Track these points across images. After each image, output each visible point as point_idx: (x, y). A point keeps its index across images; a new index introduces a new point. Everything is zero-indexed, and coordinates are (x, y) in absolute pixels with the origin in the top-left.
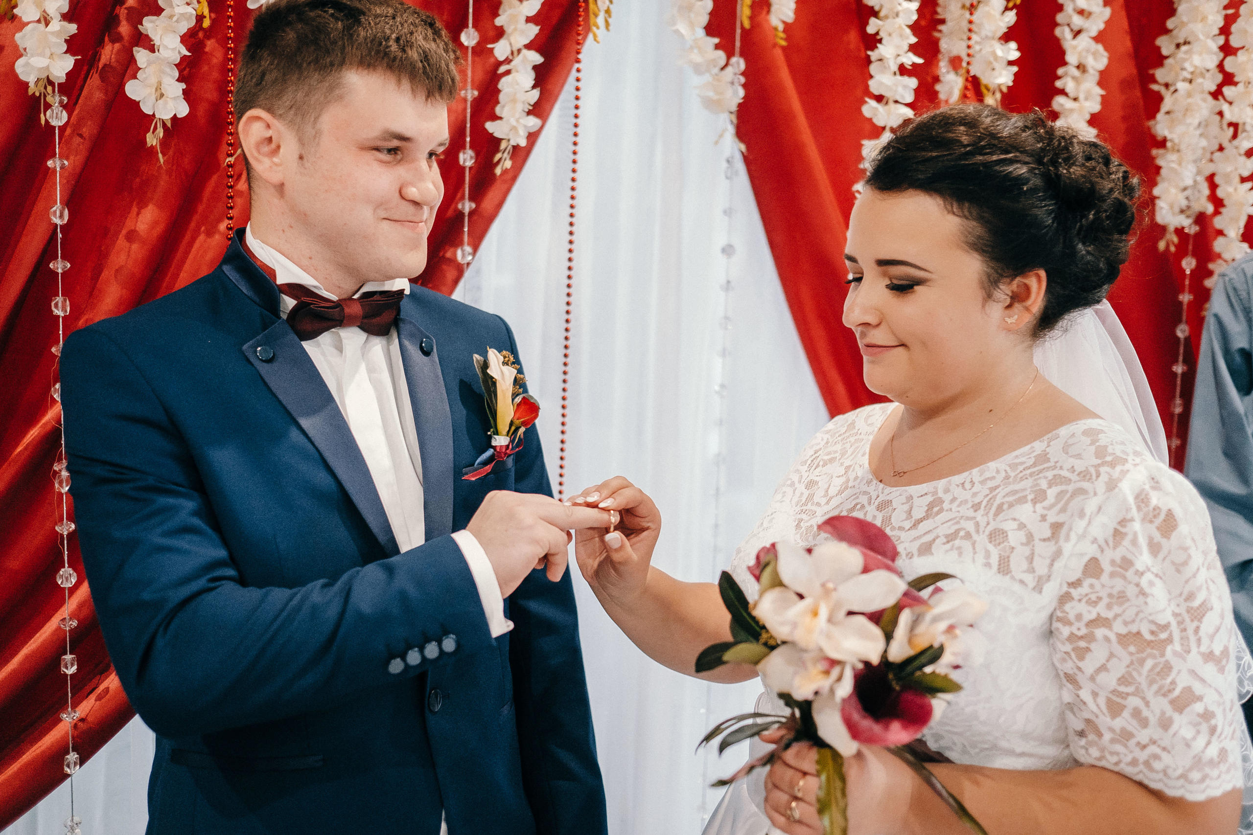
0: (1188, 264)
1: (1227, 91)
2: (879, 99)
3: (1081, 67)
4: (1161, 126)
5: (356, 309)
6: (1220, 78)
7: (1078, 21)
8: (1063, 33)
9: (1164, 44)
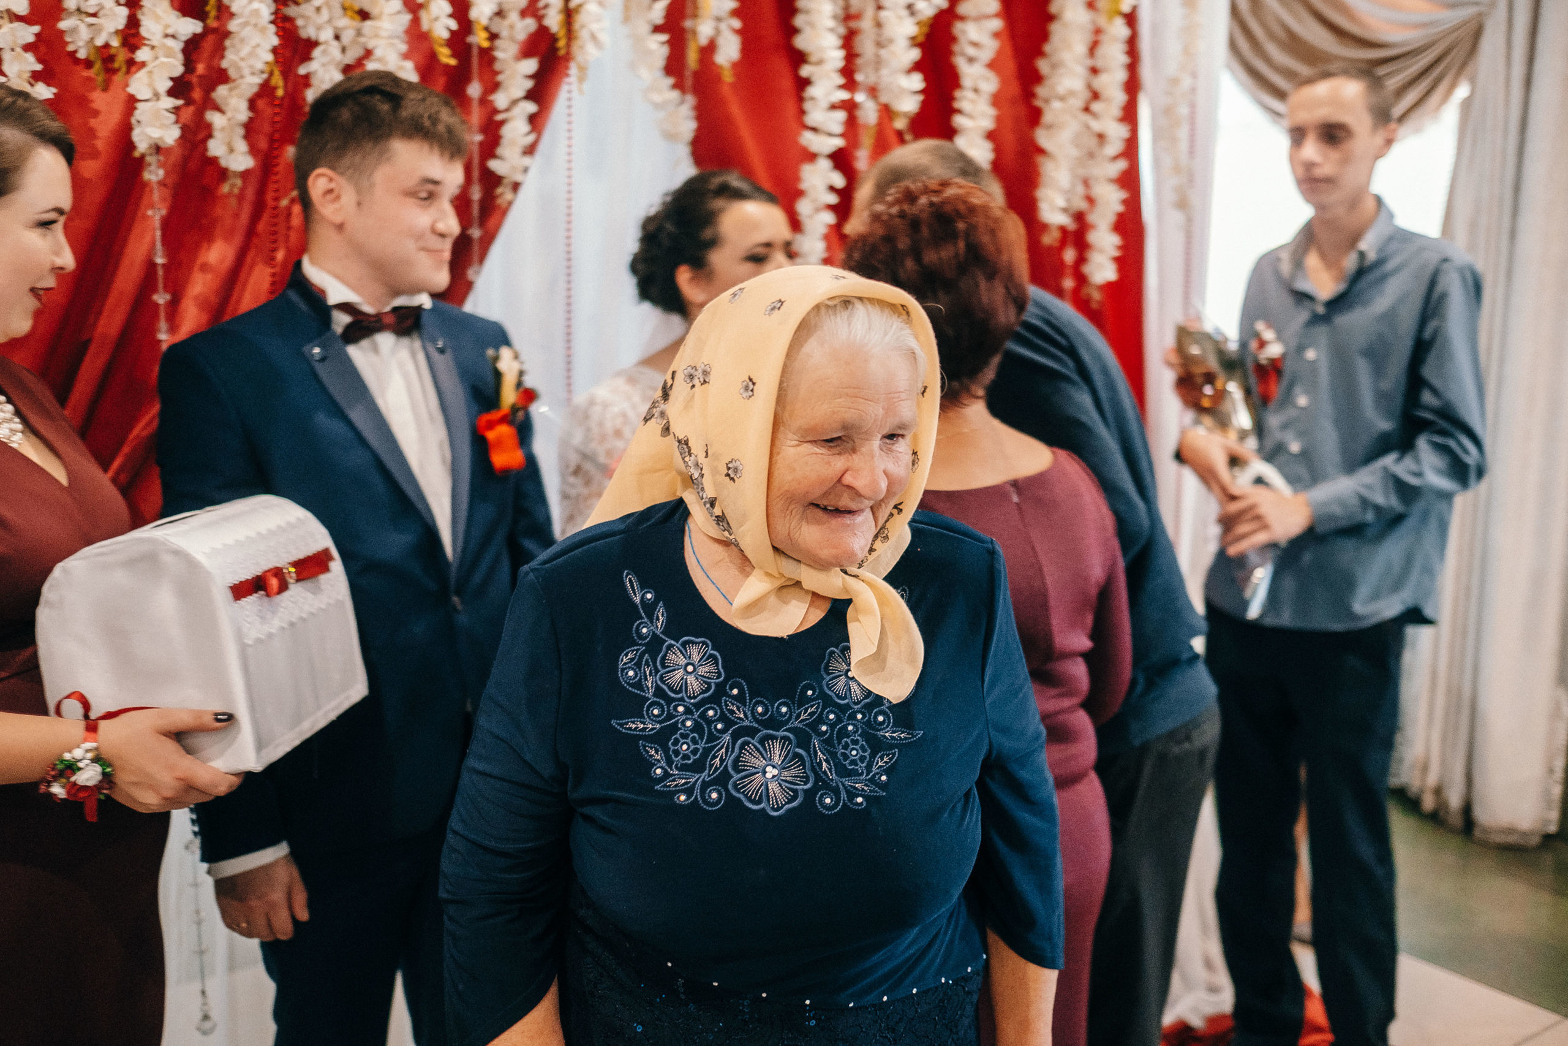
0: (1069, 255)
1: (1096, 107)
2: (814, 130)
3: (976, 90)
4: (1042, 138)
5: (390, 320)
6: (1087, 95)
7: (971, 51)
8: (960, 63)
9: (1043, 66)
